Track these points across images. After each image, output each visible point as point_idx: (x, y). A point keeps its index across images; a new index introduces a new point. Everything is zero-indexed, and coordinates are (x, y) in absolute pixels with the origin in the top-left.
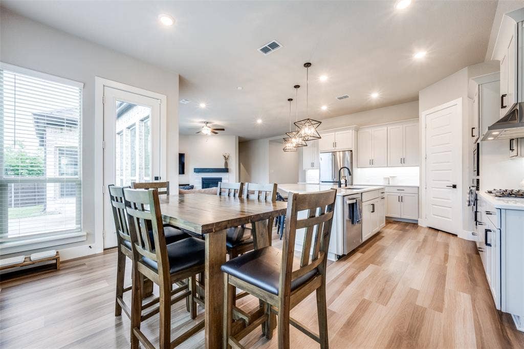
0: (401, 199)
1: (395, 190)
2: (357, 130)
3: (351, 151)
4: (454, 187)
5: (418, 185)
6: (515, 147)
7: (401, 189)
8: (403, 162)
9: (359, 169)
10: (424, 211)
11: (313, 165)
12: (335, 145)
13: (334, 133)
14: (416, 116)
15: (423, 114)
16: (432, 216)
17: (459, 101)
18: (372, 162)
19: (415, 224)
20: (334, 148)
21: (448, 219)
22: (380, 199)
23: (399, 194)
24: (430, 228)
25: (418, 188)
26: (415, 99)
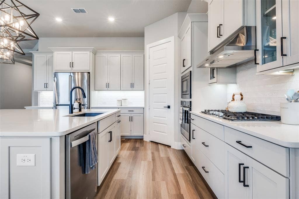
0: (131, 119)
1: (126, 111)
2: (95, 53)
3: (89, 73)
4: (169, 107)
5: (143, 106)
6: (215, 75)
7: (131, 110)
8: (132, 87)
9: (97, 92)
10: (148, 128)
11: (46, 86)
12: (72, 65)
13: (70, 52)
14: (141, 48)
15: (147, 46)
16: (154, 132)
17: (172, 39)
18: (108, 86)
19: (141, 139)
20: (70, 69)
21: (164, 134)
22: (116, 123)
23: (130, 115)
24: (152, 141)
25: (144, 108)
26: (141, 35)
